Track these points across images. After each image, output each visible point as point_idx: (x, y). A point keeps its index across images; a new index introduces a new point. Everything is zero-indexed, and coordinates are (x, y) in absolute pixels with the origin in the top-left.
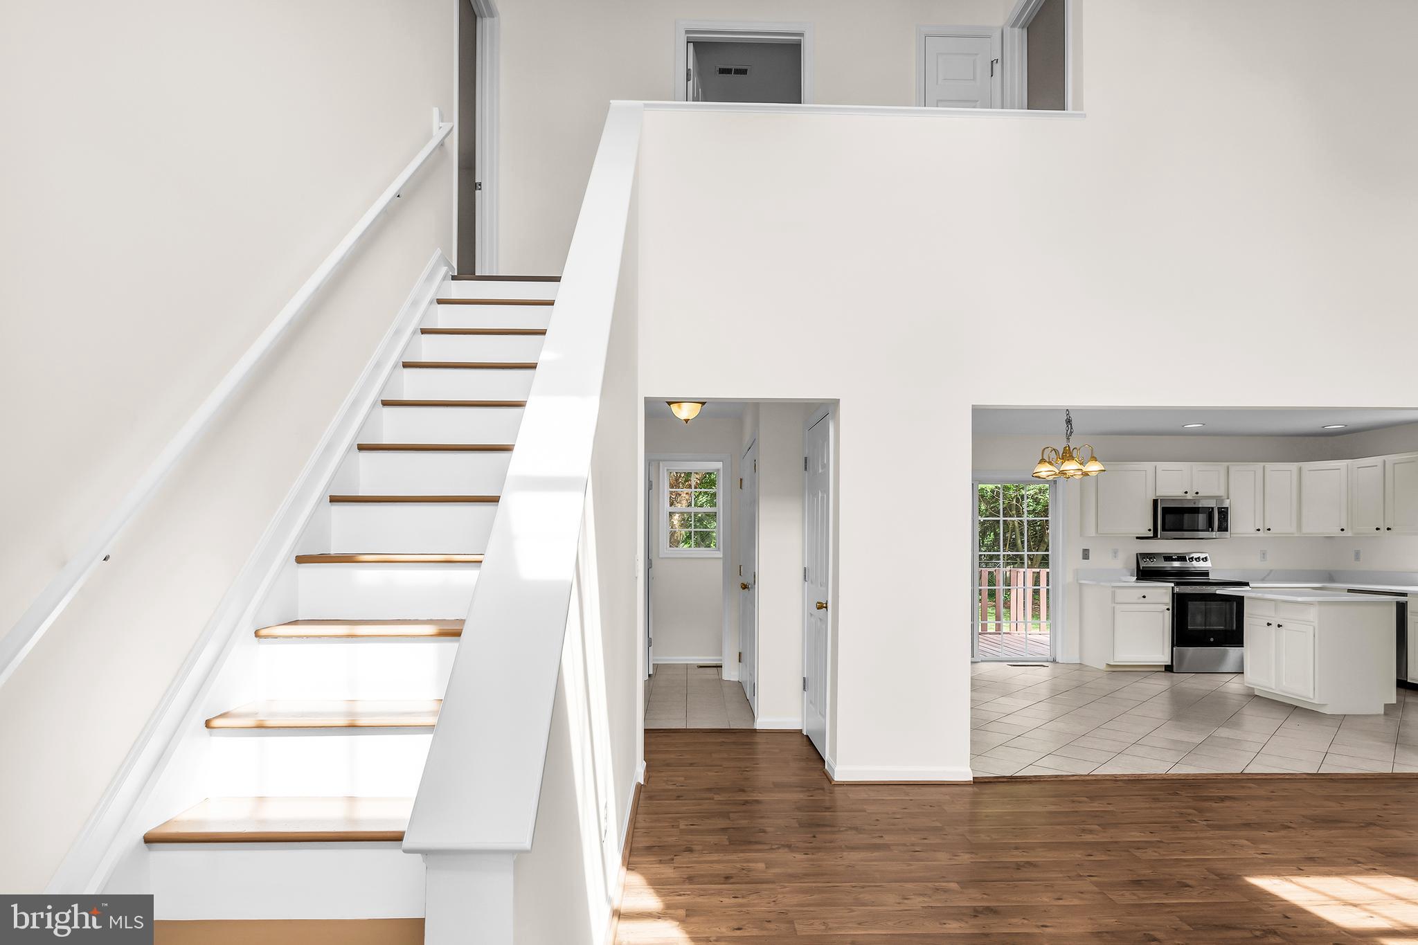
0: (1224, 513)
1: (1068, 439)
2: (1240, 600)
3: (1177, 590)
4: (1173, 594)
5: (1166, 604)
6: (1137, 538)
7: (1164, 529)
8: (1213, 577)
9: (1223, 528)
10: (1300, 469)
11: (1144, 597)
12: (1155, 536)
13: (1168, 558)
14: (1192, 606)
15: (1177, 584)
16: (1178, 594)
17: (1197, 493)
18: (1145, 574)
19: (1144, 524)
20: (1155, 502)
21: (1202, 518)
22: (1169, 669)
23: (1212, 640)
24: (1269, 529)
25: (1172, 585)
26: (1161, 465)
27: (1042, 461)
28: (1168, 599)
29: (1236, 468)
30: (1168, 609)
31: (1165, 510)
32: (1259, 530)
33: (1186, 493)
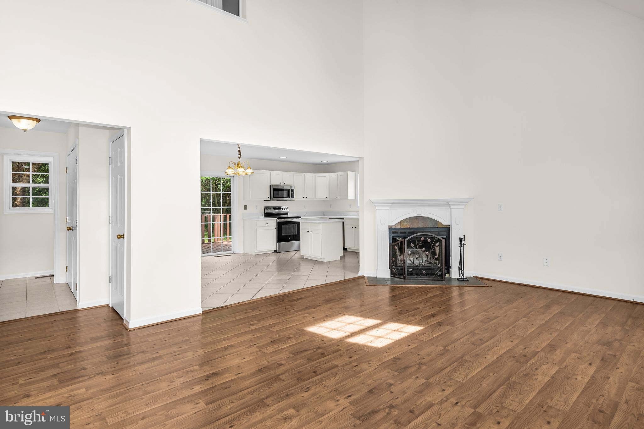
0: (293, 191)
1: (239, 159)
2: (299, 223)
3: (278, 220)
4: (277, 222)
5: (275, 226)
6: (264, 200)
7: (274, 197)
8: (290, 215)
9: (293, 197)
10: (315, 176)
11: (267, 224)
12: (270, 200)
13: (275, 208)
14: (283, 226)
15: (279, 218)
16: (279, 222)
17: (284, 183)
18: (268, 215)
19: (267, 196)
20: (270, 186)
21: (285, 193)
22: (276, 251)
23: (290, 239)
24: (306, 197)
25: (277, 219)
26: (272, 172)
27: (229, 167)
28: (275, 225)
29: (297, 174)
30: (275, 228)
31: (274, 190)
32: (303, 197)
33: (281, 183)
